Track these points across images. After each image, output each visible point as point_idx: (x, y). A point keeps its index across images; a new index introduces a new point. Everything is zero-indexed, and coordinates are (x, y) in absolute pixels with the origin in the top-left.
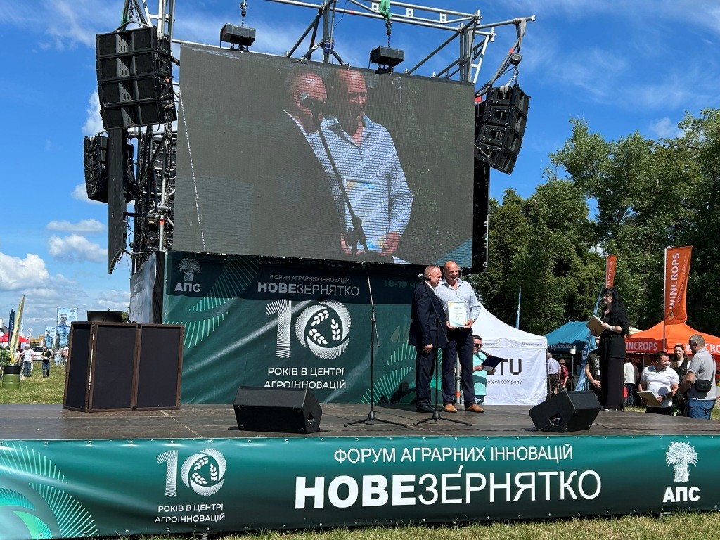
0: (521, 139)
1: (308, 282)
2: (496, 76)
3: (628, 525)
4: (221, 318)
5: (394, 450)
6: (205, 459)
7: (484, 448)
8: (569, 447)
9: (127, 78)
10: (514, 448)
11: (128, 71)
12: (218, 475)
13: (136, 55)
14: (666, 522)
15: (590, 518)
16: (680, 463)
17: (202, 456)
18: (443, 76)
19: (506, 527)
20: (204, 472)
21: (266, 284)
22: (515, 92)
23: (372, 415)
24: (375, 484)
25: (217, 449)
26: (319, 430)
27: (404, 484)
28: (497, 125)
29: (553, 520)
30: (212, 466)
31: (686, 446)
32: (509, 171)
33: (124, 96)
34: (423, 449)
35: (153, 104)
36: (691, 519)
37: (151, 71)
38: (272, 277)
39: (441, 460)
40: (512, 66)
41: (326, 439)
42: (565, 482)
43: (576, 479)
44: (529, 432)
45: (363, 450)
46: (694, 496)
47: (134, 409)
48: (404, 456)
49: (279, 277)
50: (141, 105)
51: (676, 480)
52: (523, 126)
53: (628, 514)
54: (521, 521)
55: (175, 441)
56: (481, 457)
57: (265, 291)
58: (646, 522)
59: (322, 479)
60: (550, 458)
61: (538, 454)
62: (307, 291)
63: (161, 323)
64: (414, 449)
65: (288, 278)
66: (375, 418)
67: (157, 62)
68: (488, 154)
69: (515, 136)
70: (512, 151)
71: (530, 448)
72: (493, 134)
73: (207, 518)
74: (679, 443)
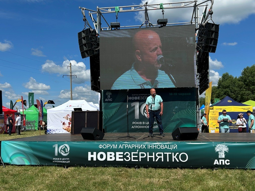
1: (144, 96)
4: (118, 108)
5: (117, 145)
7: (145, 145)
8: (176, 145)
9: (85, 43)
10: (156, 145)
12: (68, 151)
13: (86, 37)
16: (221, 151)
17: (64, 146)
20: (64, 150)
21: (131, 97)
22: (207, 25)
24: (111, 155)
27: (119, 155)
29: (170, 168)
30: (66, 148)
31: (224, 146)
34: (126, 145)
38: (133, 95)
41: (97, 142)
42: (174, 156)
43: (178, 155)
45: (107, 145)
48: (120, 147)
51: (219, 157)
53: (199, 168)
54: (159, 168)
55: (57, 142)
64: (123, 145)
65: (137, 95)
66: (129, 136)
67: (91, 38)
68: (201, 47)
69: (212, 39)
70: (212, 45)
71: (161, 145)
72: (202, 40)
73: (65, 162)
74: (221, 144)
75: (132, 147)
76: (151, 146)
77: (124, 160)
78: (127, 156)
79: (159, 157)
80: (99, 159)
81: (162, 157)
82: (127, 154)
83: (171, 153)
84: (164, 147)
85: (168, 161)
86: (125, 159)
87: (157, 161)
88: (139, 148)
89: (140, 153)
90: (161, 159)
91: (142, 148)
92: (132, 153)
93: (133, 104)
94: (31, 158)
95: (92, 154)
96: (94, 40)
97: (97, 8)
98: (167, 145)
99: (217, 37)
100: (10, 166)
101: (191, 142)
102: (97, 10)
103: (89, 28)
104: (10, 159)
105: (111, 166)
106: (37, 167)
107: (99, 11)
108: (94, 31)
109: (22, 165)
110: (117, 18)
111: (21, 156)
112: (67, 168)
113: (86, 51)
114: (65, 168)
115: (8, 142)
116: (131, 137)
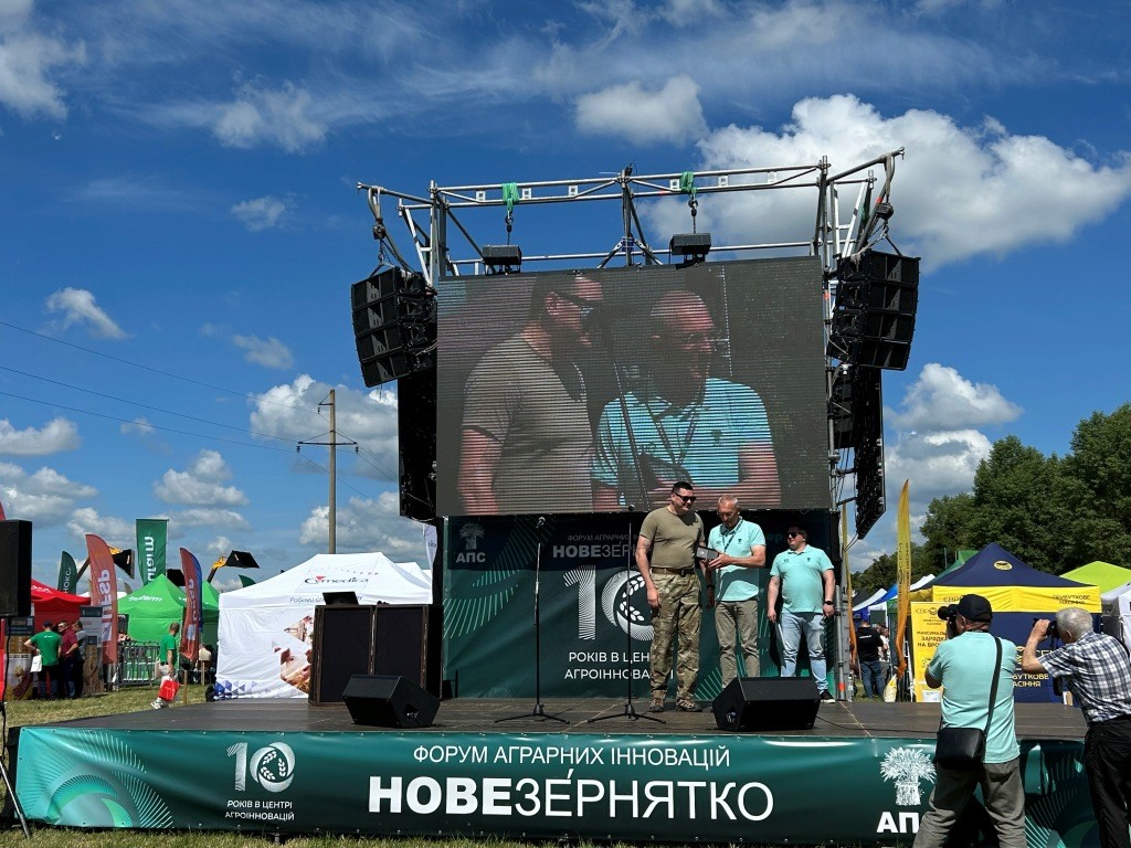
1: (616, 542)
4: (509, 592)
5: (485, 749)
6: (273, 752)
7: (601, 749)
8: (724, 750)
9: (378, 327)
11: (380, 319)
12: (286, 771)
13: (382, 301)
16: (904, 778)
17: (270, 749)
20: (273, 766)
21: (563, 547)
24: (461, 789)
25: (286, 742)
27: (497, 789)
30: (280, 760)
31: (916, 755)
33: (377, 347)
34: (522, 748)
35: (401, 353)
38: (570, 538)
39: (544, 762)
41: (407, 735)
42: (718, 795)
43: (734, 792)
45: (448, 748)
48: (497, 757)
49: (579, 538)
50: (392, 356)
51: (899, 802)
52: (911, 300)
53: (819, 845)
56: (597, 759)
57: (562, 556)
59: (400, 779)
60: (696, 764)
62: (615, 553)
64: (511, 748)
65: (589, 538)
66: (541, 714)
67: (403, 306)
68: (845, 349)
69: (890, 317)
70: (890, 338)
71: (667, 750)
72: (848, 320)
73: (276, 816)
74: (904, 749)
75: (548, 756)
76: (624, 752)
77: (514, 810)
78: (527, 796)
79: (657, 800)
80: (416, 806)
81: (670, 799)
82: (528, 788)
83: (703, 784)
84: (678, 757)
85: (692, 816)
86: (518, 806)
87: (647, 814)
88: (578, 761)
89: (581, 783)
90: (663, 807)
91: (590, 760)
92: (549, 782)
93: (570, 577)
94: (138, 800)
95: (386, 785)
96: (413, 313)
97: (432, 187)
98: (690, 749)
99: (914, 309)
100: (49, 832)
101: (787, 740)
102: (432, 196)
103: (397, 269)
104: (54, 803)
105: (461, 838)
106: (161, 837)
107: (437, 197)
108: (419, 279)
109: (98, 830)
110: (509, 229)
111: (99, 790)
112: (282, 842)
113: (384, 360)
114: (273, 841)
115: (48, 733)
116: (550, 718)
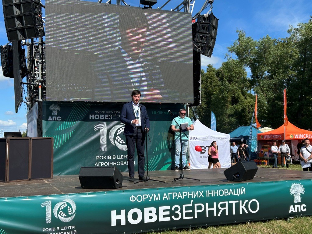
0: (215, 40)
1: (114, 114)
2: (202, 9)
3: (273, 224)
4: (72, 133)
5: (159, 195)
6: (65, 204)
7: (203, 191)
8: (243, 189)
9: (19, 15)
10: (217, 190)
11: (19, 12)
12: (72, 212)
13: (23, 4)
14: (291, 222)
15: (255, 222)
16: (296, 193)
18: (176, 10)
19: (215, 229)
20: (65, 211)
21: (93, 115)
22: (211, 17)
23: (148, 177)
24: (150, 212)
25: (71, 199)
26: (122, 187)
27: (164, 211)
28: (203, 33)
29: (237, 224)
30: (69, 207)
31: (299, 185)
32: (210, 56)
33: (18, 24)
34: (173, 193)
35: (33, 28)
36: (303, 220)
37: (31, 12)
38: (96, 112)
39: (182, 198)
40: (209, 4)
41: (125, 191)
42: (242, 205)
43: (247, 203)
44: (224, 182)
45: (144, 195)
46: (304, 209)
47: (30, 180)
48: (164, 197)
49: (100, 112)
50: (27, 29)
51: (295, 202)
52: (216, 33)
53: (273, 219)
54: (222, 225)
55: (50, 196)
56: (201, 195)
57: (93, 118)
58: (282, 223)
59: (124, 210)
60: (235, 194)
61: (229, 193)
62: (114, 118)
63: (42, 137)
64: (169, 194)
65: (104, 112)
66: (150, 179)
67: (34, 6)
71: (225, 190)
72: (201, 38)
73: (68, 233)
74: (296, 184)
76: (211, 192)
78: (176, 212)
79: (222, 209)
81: (227, 208)
82: (176, 209)
85: (234, 214)
86: (173, 217)
87: (219, 215)
88: (194, 197)
89: (196, 205)
92: (184, 206)
95: (118, 213)
96: (36, 11)
98: (232, 189)
101: (262, 183)
113: (21, 30)
